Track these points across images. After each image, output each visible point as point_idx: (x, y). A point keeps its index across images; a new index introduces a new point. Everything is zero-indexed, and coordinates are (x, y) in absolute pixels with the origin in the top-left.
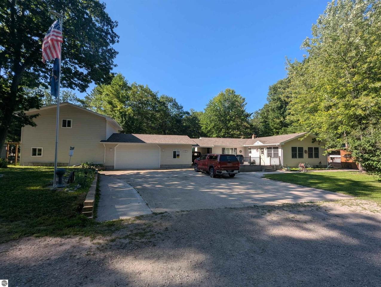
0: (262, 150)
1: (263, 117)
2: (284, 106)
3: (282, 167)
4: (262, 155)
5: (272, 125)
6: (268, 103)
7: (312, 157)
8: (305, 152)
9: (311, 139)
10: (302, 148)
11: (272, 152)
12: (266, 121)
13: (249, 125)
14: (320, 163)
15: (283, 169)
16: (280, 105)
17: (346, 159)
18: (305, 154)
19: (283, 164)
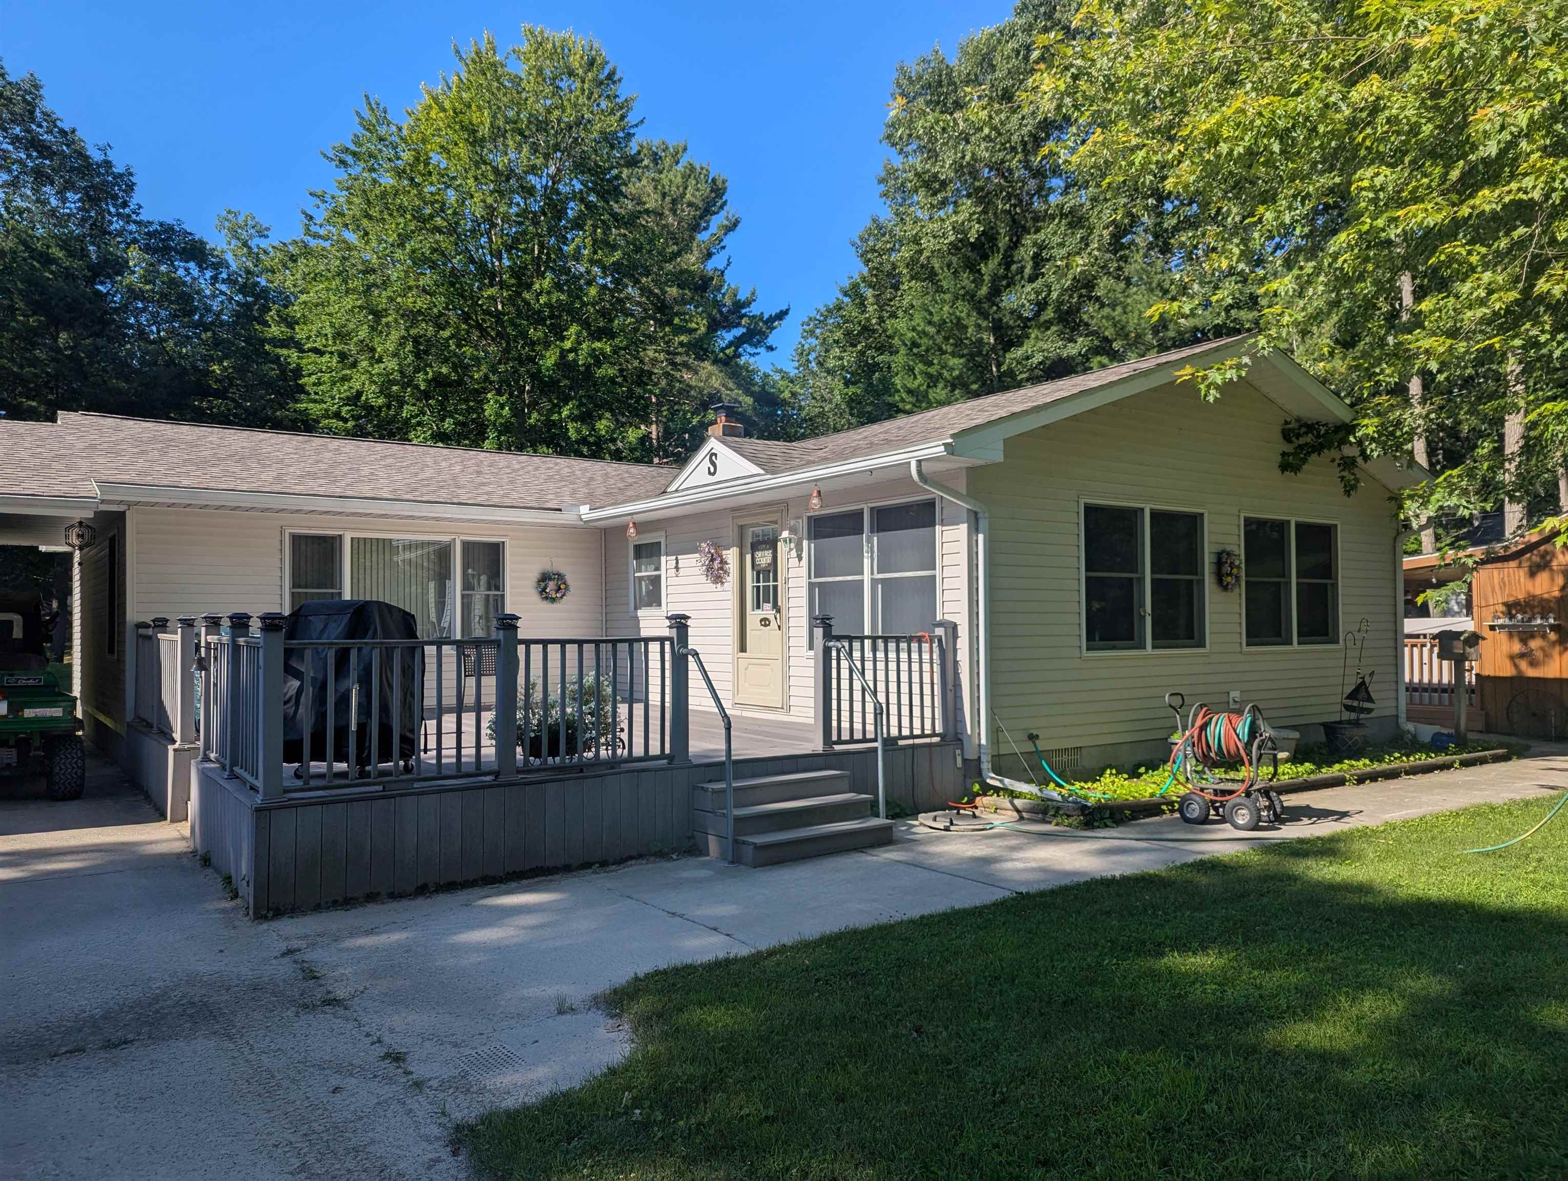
0: (764, 558)
1: (848, 333)
2: (1003, 242)
3: (973, 768)
4: (765, 622)
5: (910, 392)
6: (886, 215)
7: (1279, 635)
8: (1220, 577)
9: (1278, 436)
10: (1193, 522)
11: (867, 578)
12: (875, 367)
13: (748, 392)
14: (1361, 691)
15: (987, 789)
16: (976, 229)
17: (1517, 647)
18: (1220, 595)
19: (994, 731)
